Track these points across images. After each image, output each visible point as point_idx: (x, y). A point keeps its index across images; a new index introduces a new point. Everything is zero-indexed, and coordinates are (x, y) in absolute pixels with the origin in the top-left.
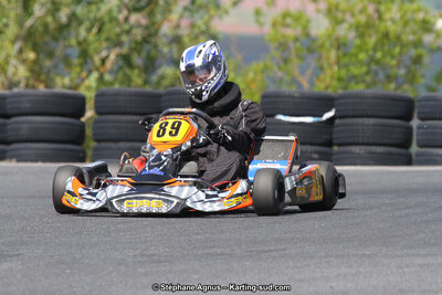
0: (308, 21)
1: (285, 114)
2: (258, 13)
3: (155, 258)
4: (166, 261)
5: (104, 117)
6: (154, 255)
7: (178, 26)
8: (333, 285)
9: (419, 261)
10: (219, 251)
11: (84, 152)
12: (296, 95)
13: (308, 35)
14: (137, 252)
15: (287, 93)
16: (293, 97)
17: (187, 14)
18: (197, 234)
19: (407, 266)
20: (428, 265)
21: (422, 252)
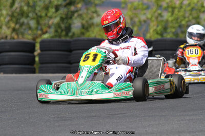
4: (69, 120)
5: (44, 52)
8: (147, 129)
9: (188, 118)
10: (94, 114)
11: (35, 69)
14: (56, 116)
19: (182, 120)
20: (192, 120)
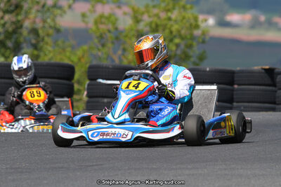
0: (116, 20)
1: (103, 79)
2: (84, 15)
3: (20, 170)
6: (19, 168)
7: (34, 22)
12: (110, 67)
13: (116, 29)
15: (104, 66)
16: (108, 68)
17: (40, 14)
18: (47, 154)
21: (189, 167)
